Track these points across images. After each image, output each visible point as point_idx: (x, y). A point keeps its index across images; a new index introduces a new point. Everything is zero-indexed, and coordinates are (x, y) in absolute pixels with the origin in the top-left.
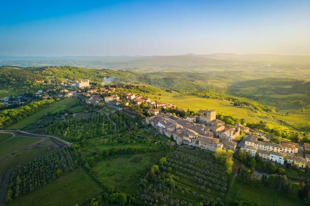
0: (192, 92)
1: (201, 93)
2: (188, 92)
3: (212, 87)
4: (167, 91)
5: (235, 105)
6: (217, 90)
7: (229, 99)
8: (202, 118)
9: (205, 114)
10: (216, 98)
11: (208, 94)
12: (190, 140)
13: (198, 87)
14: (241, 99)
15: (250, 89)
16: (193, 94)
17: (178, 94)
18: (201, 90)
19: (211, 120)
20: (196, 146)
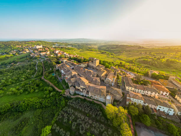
0: (87, 49)
1: (90, 49)
2: (86, 49)
3: (93, 48)
4: (78, 49)
5: (102, 53)
6: (95, 48)
7: (99, 51)
8: (91, 64)
9: (92, 62)
10: (95, 51)
11: (92, 50)
12: (81, 90)
13: (89, 47)
14: (103, 51)
15: (104, 48)
16: (87, 50)
17: (82, 50)
18: (90, 48)
19: (97, 65)
20: (87, 95)
